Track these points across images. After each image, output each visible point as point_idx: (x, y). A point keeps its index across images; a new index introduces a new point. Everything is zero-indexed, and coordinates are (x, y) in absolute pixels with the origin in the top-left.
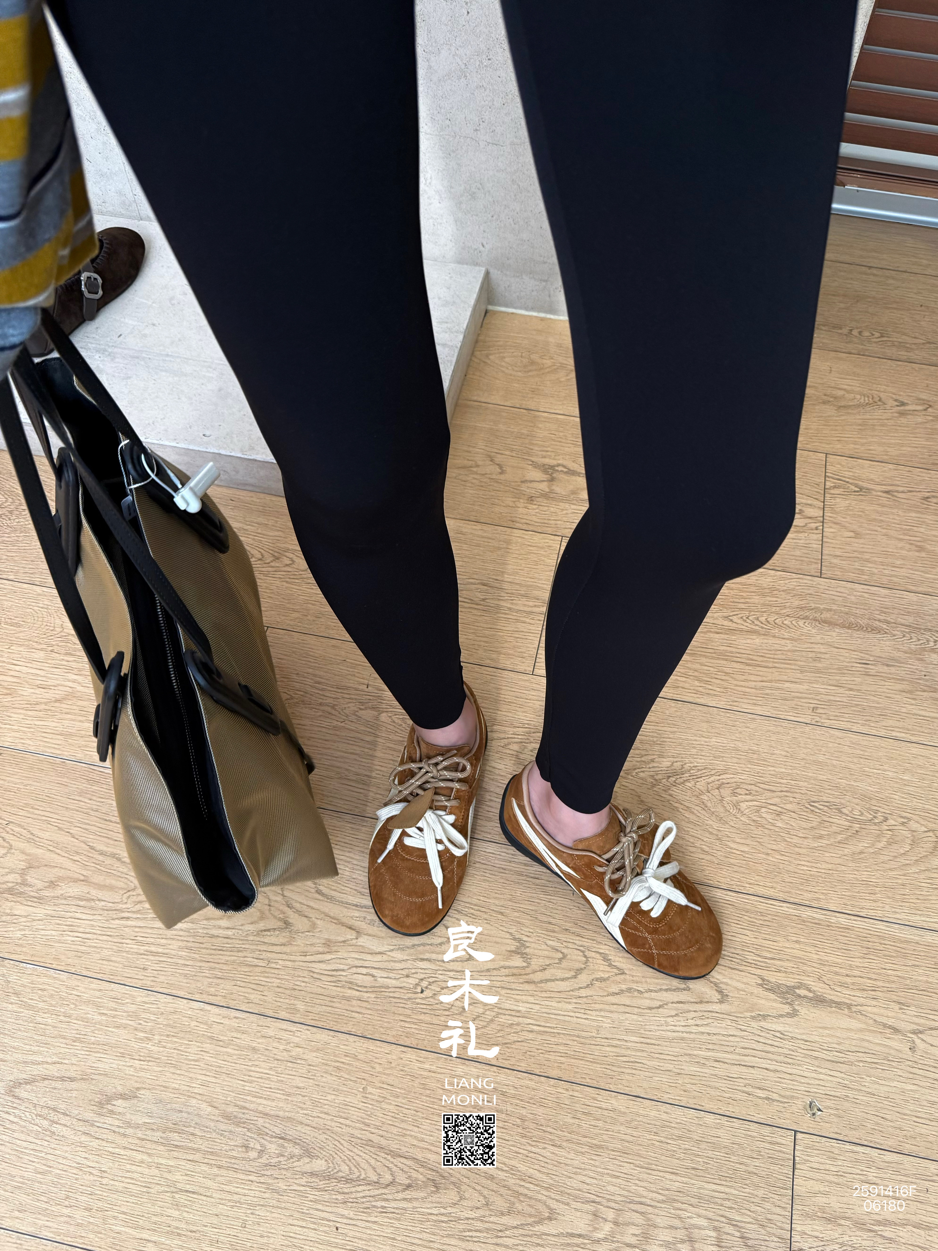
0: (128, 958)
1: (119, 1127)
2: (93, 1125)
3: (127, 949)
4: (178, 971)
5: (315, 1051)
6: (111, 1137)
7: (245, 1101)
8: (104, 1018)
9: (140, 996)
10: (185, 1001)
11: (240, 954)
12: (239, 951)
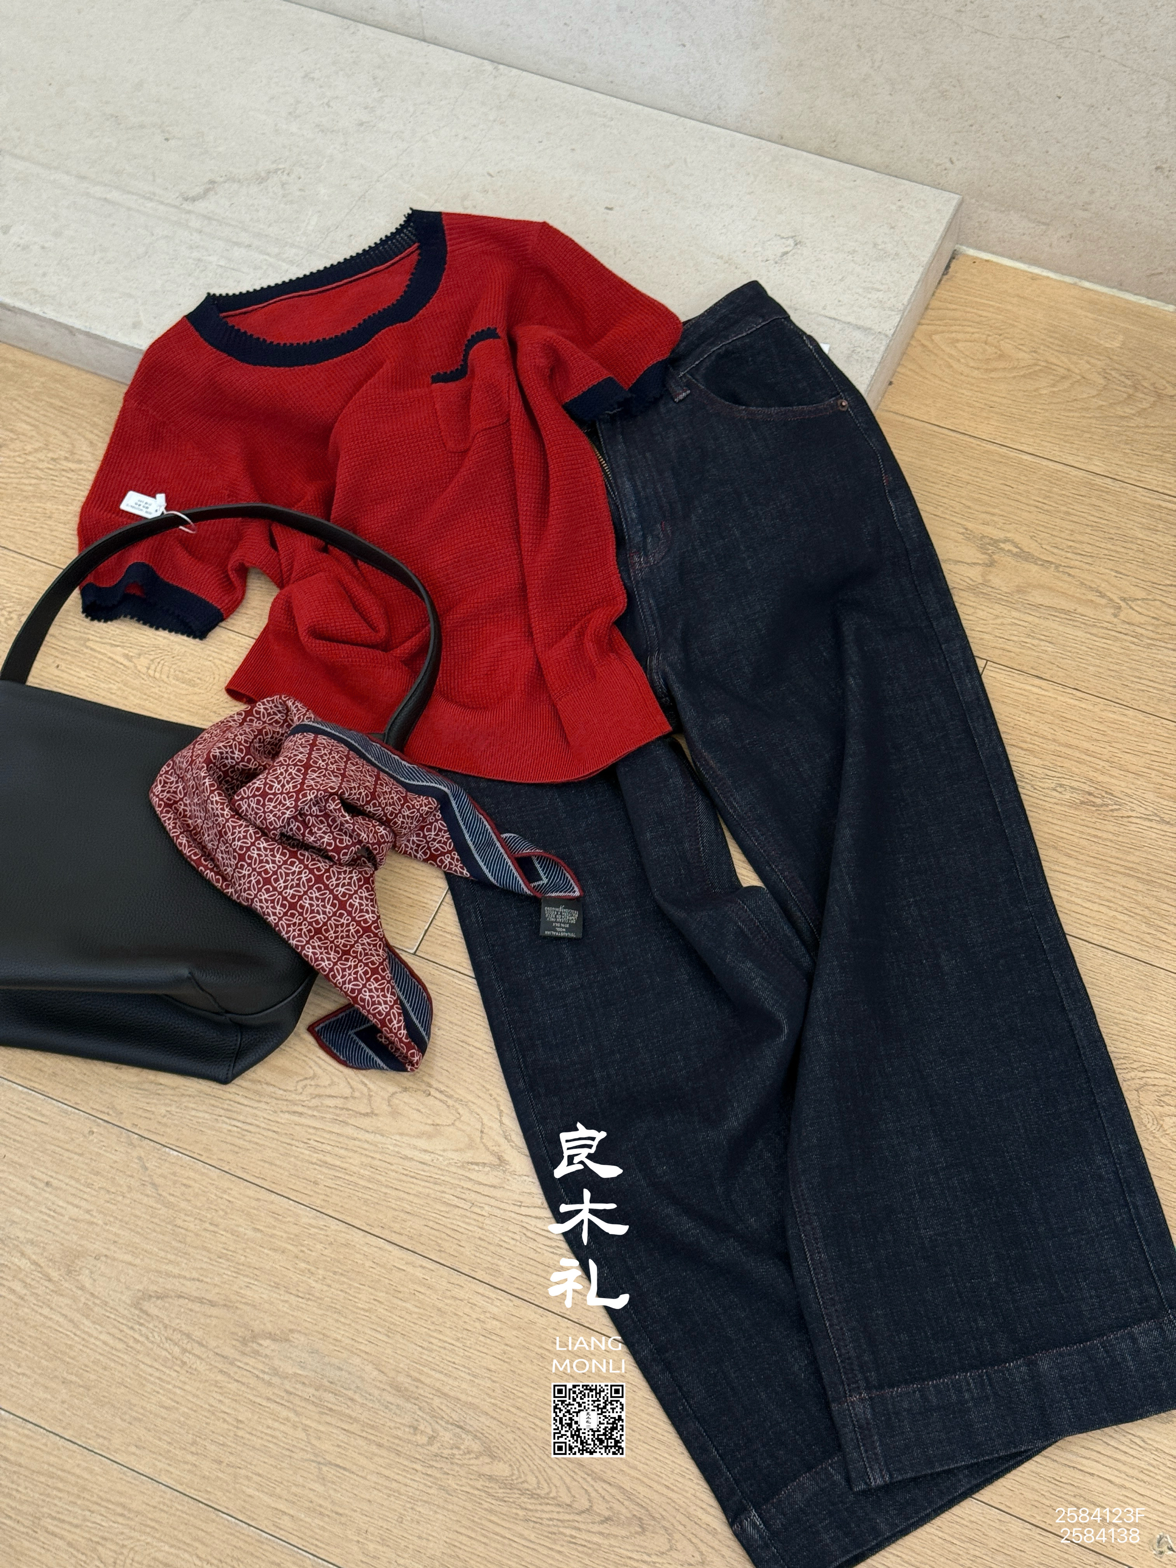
0: (295, 1165)
1: (264, 1372)
2: (232, 1364)
3: (296, 1154)
4: (357, 1194)
5: (515, 1329)
6: (253, 1381)
7: (421, 1372)
8: (259, 1235)
9: (307, 1216)
10: (362, 1233)
11: (437, 1187)
12: (435, 1184)
